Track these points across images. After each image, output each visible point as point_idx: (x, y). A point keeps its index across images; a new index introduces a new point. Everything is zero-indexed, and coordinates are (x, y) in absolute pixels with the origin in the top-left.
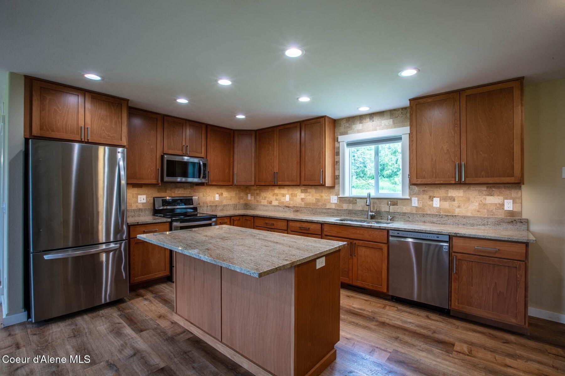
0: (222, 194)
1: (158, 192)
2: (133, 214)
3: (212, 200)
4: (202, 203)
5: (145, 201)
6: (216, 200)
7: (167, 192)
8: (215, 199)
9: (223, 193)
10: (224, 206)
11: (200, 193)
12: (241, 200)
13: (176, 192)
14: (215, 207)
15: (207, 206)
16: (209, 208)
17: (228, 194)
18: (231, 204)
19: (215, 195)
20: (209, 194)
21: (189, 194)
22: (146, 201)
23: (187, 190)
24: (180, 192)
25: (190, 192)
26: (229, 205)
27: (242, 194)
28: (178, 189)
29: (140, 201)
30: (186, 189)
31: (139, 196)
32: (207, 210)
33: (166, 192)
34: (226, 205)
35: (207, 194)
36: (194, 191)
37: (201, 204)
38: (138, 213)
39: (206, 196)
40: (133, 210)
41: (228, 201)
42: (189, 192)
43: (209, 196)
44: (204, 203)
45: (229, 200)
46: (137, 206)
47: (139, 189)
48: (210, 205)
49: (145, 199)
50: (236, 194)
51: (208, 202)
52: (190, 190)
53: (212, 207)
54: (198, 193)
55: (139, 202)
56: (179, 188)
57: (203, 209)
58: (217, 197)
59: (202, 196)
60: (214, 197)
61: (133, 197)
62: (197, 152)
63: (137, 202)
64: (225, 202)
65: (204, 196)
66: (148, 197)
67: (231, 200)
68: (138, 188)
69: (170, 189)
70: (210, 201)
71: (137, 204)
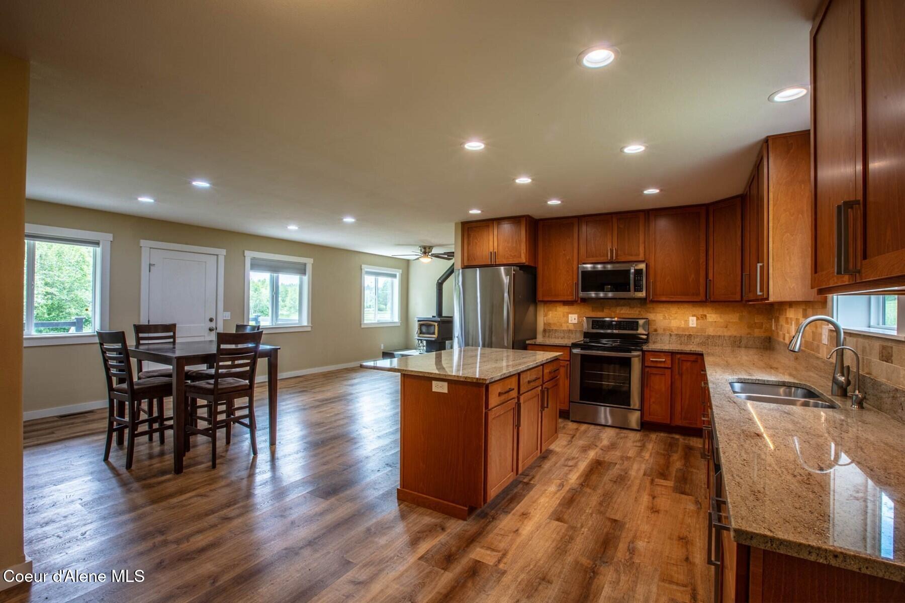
0: (704, 317)
1: (593, 311)
2: (562, 335)
3: (683, 326)
4: (661, 328)
5: (576, 321)
6: (691, 325)
7: (605, 311)
8: (689, 325)
9: (707, 315)
10: (708, 337)
11: (657, 314)
12: (756, 331)
13: (618, 312)
14: (686, 337)
15: (671, 335)
16: (674, 337)
17: (721, 317)
18: (724, 336)
19: (688, 318)
20: (676, 315)
21: (639, 314)
22: (578, 322)
23: (635, 309)
24: (624, 312)
25: (639, 311)
26: (719, 336)
27: (758, 319)
28: (620, 307)
29: (571, 320)
30: (634, 307)
31: (570, 315)
32: (670, 341)
33: (603, 311)
34: (713, 337)
35: (671, 316)
36: (646, 311)
37: (660, 331)
38: (567, 334)
39: (670, 319)
40: (563, 330)
41: (718, 329)
42: (637, 312)
43: (675, 318)
44: (664, 330)
45: (722, 327)
46: (568, 327)
47: (570, 307)
48: (676, 333)
49: (576, 318)
50: (741, 318)
51: (673, 328)
52: (639, 309)
53: (682, 337)
54: (655, 314)
55: (570, 322)
56: (624, 305)
57: (663, 338)
58: (693, 322)
59: (662, 319)
60: (687, 321)
61: (564, 316)
62: (632, 255)
63: (568, 322)
64: (711, 331)
65: (665, 318)
66: (580, 317)
67: (726, 327)
68: (568, 305)
69: (608, 307)
70: (678, 328)
71: (568, 324)
